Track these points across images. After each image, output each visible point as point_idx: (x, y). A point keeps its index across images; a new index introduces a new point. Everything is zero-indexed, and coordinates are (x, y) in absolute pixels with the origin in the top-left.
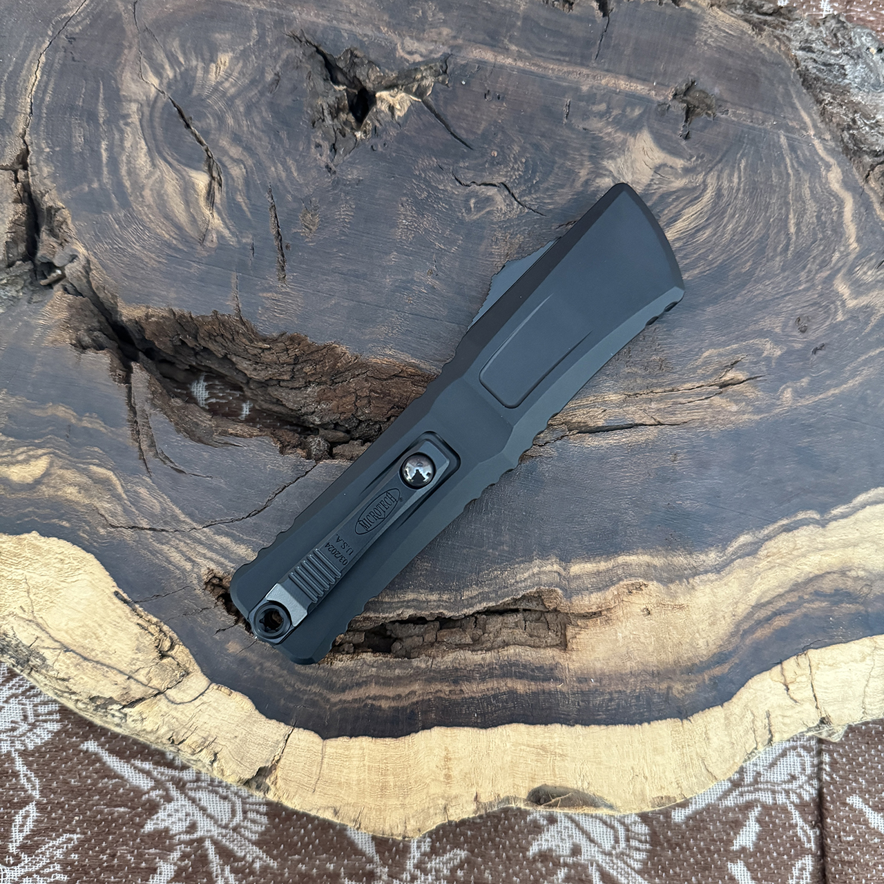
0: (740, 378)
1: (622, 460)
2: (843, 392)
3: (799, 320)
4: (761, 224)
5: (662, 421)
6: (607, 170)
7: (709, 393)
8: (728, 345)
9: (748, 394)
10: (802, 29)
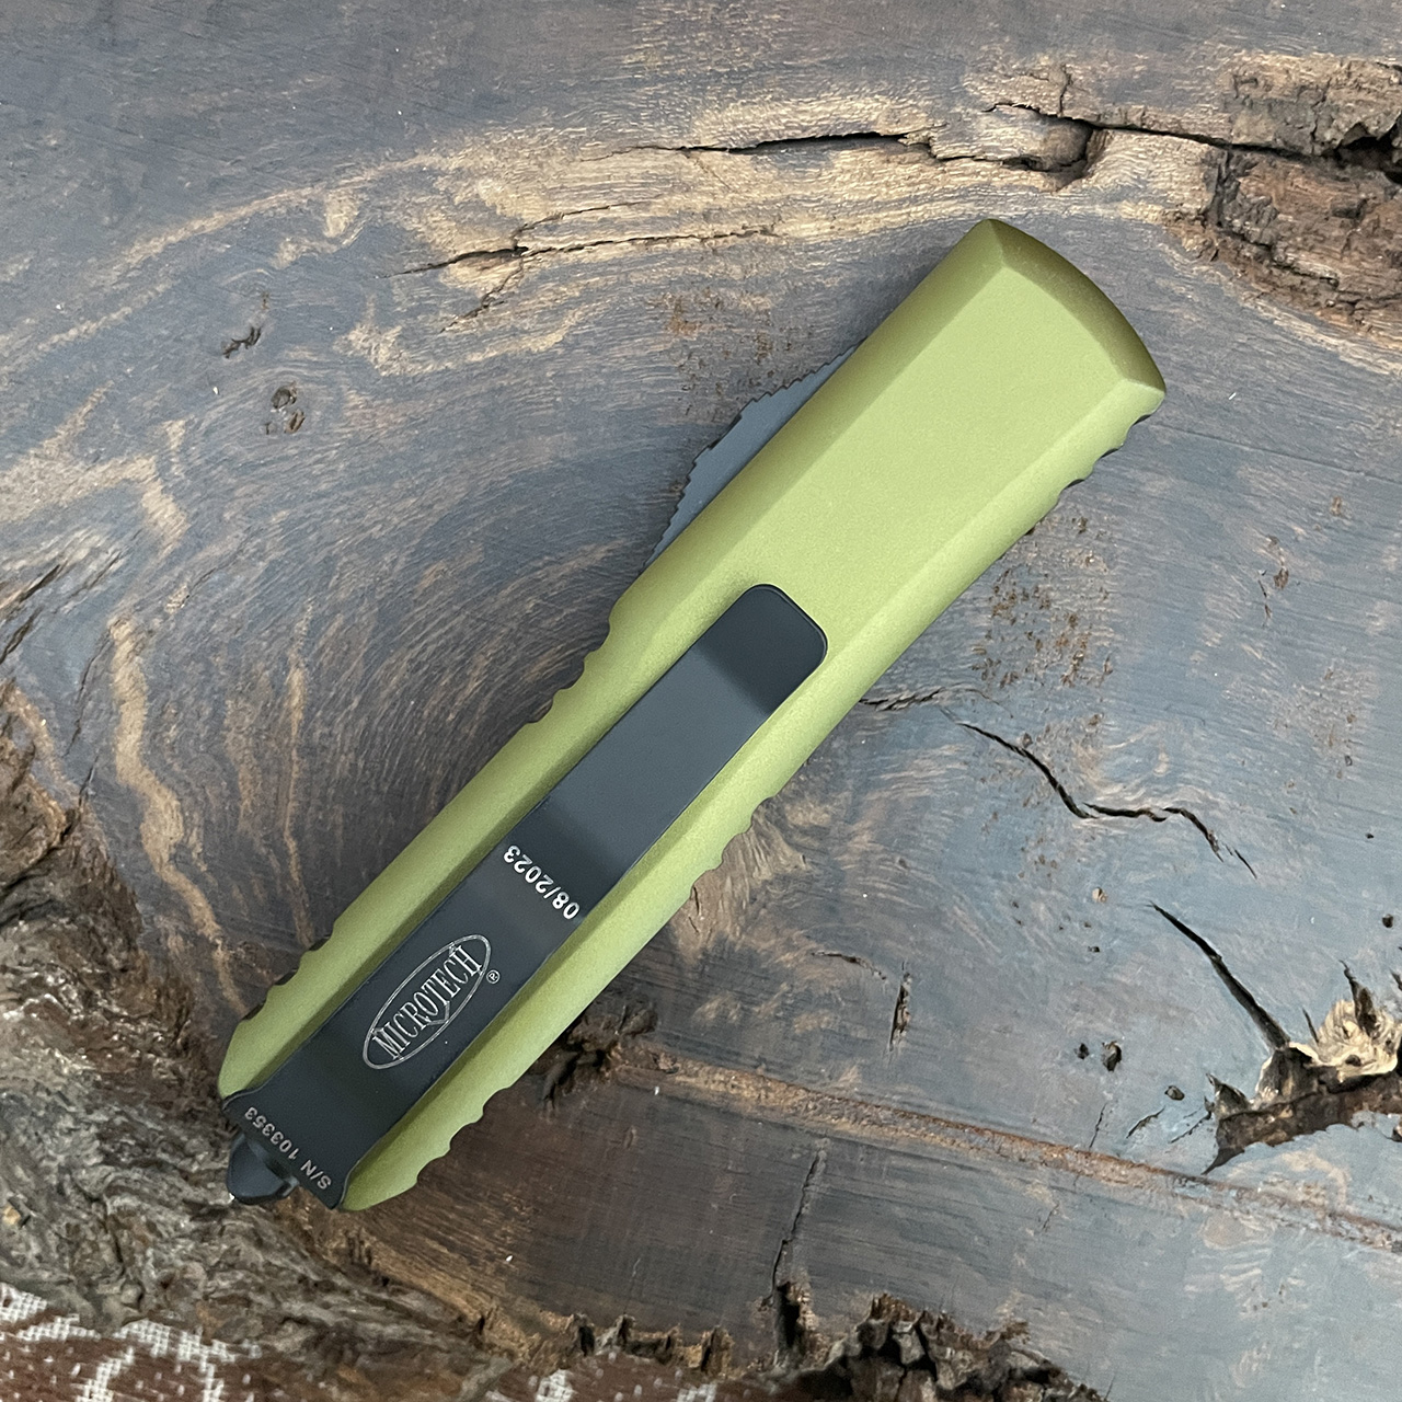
0: (466, 270)
1: (793, 55)
2: (180, 223)
3: (292, 426)
4: (384, 694)
5: (681, 158)
6: (797, 847)
7: (551, 230)
8: (493, 359)
9: (445, 225)
10: (210, 1273)
